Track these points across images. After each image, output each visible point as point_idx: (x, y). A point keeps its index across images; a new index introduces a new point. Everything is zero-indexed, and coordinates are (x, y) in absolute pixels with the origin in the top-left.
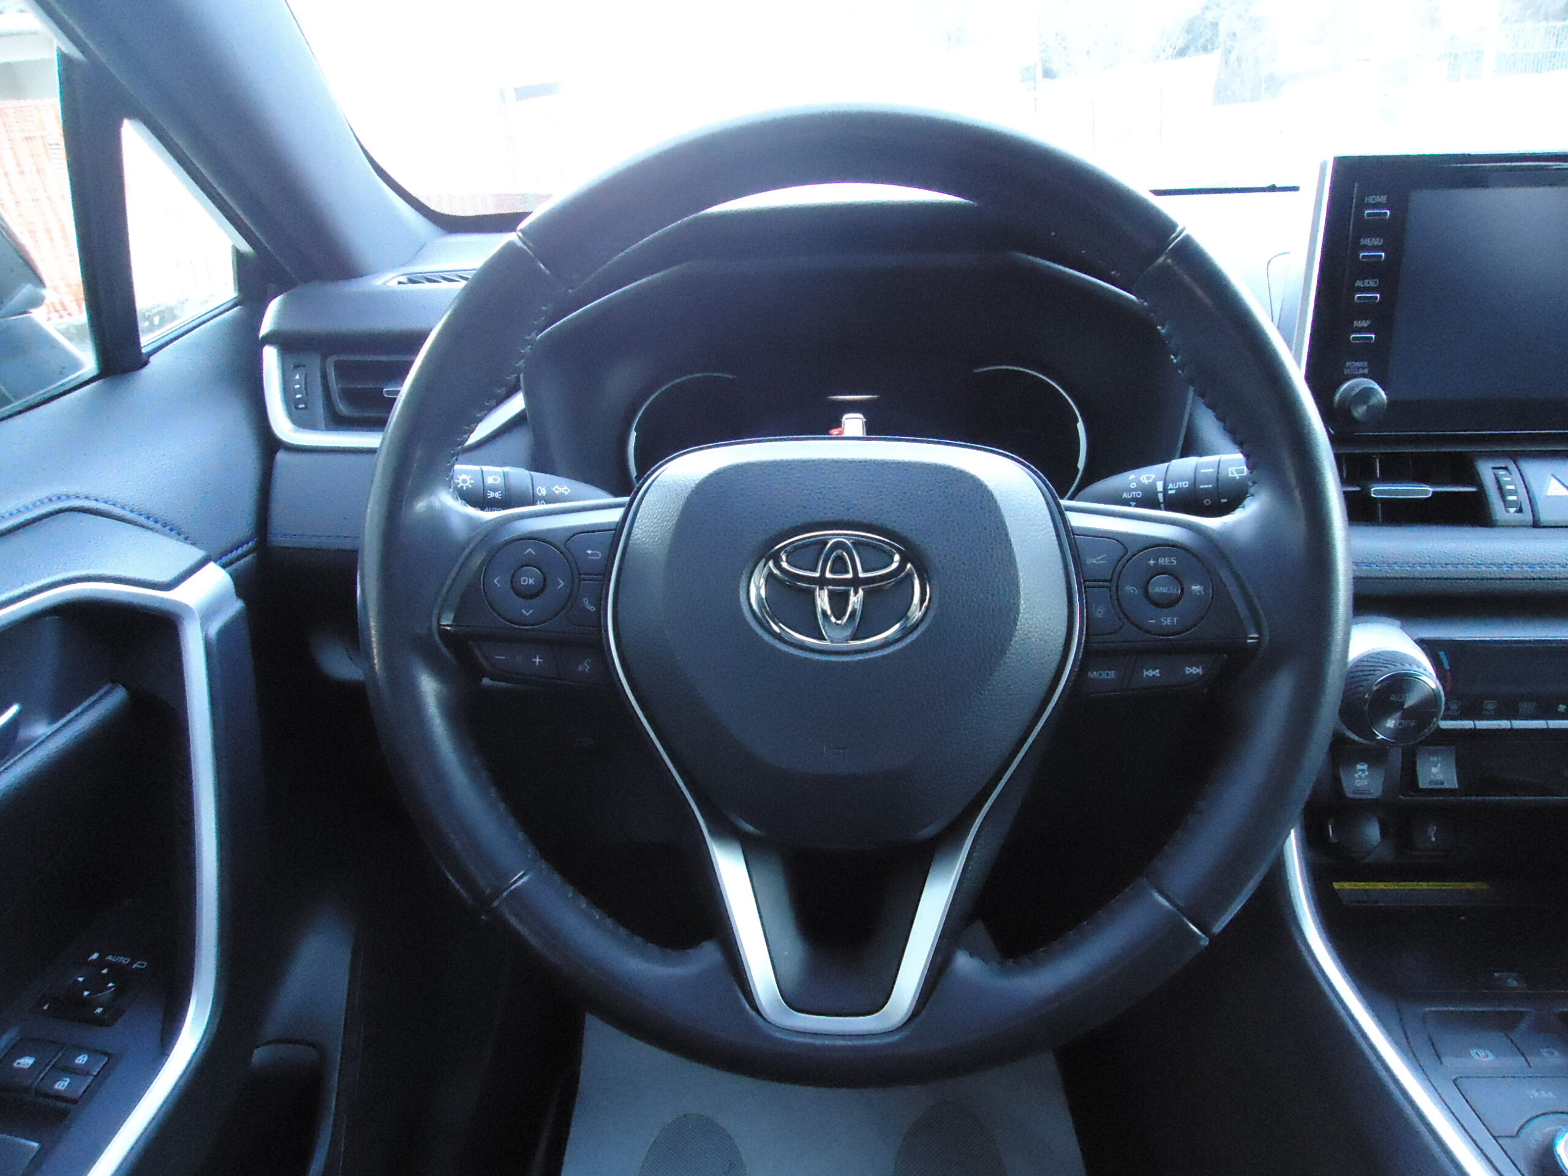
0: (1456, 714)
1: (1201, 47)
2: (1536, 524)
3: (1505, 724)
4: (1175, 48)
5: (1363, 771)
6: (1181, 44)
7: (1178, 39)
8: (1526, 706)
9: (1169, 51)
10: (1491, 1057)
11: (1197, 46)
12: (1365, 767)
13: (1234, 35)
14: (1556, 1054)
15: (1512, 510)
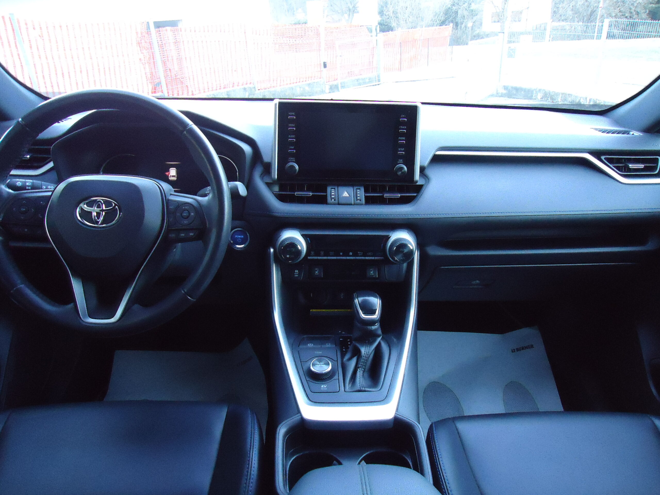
0: (313, 255)
1: (451, 21)
2: (339, 204)
3: (325, 258)
4: (440, 21)
5: (297, 272)
6: (443, 19)
7: (442, 17)
8: (331, 253)
9: (438, 22)
10: (313, 345)
11: (449, 20)
12: (297, 271)
13: (464, 16)
14: (330, 344)
15: (333, 200)
